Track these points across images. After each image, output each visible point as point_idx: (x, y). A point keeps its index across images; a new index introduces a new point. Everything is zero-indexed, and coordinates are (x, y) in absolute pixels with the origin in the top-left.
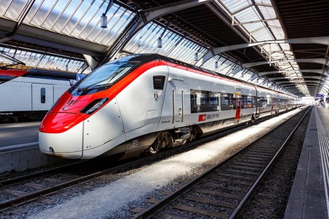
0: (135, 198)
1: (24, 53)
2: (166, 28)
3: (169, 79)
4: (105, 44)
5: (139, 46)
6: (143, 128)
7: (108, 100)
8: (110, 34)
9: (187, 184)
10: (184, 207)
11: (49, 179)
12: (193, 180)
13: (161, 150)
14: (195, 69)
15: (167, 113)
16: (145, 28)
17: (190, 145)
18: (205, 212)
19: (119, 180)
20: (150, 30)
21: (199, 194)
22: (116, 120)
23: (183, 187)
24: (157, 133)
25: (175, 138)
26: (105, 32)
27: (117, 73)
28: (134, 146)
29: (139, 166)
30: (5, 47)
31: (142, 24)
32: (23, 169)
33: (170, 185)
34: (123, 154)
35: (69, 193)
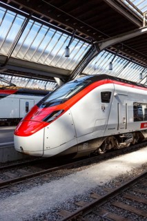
0: (81, 192)
1: (17, 78)
2: (116, 55)
3: (115, 94)
4: (69, 69)
5: (95, 69)
6: (92, 134)
7: (64, 111)
8: (73, 61)
9: (127, 183)
10: (121, 205)
11: (21, 170)
12: (132, 179)
13: (108, 151)
14: (138, 86)
15: (112, 121)
16: (99, 56)
17: (134, 147)
18: (139, 212)
19: (71, 175)
20: (103, 57)
21: (136, 193)
22: (70, 127)
23: (122, 185)
24: (104, 137)
25: (120, 142)
26: (69, 60)
27: (72, 91)
28: (85, 148)
29: (89, 163)
30: (5, 74)
31: (97, 52)
32: (4, 161)
33: (112, 183)
34: (75, 153)
35: (32, 183)
